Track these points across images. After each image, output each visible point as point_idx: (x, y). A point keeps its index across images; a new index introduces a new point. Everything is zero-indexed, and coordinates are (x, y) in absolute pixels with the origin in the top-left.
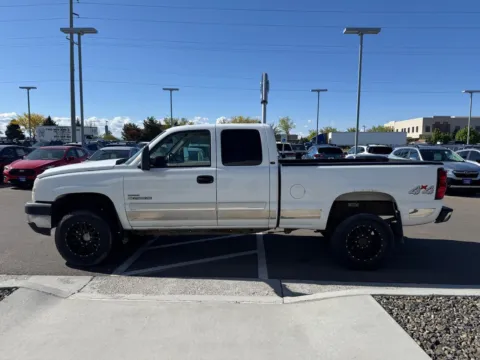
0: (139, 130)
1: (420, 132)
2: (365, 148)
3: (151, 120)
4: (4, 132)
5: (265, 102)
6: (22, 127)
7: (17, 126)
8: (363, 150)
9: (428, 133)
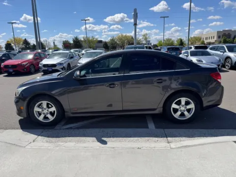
0: (70, 44)
1: (215, 39)
2: (192, 47)
3: (76, 38)
4: (4, 47)
5: (135, 24)
6: (12, 45)
7: (10, 44)
8: (191, 48)
9: (219, 39)
